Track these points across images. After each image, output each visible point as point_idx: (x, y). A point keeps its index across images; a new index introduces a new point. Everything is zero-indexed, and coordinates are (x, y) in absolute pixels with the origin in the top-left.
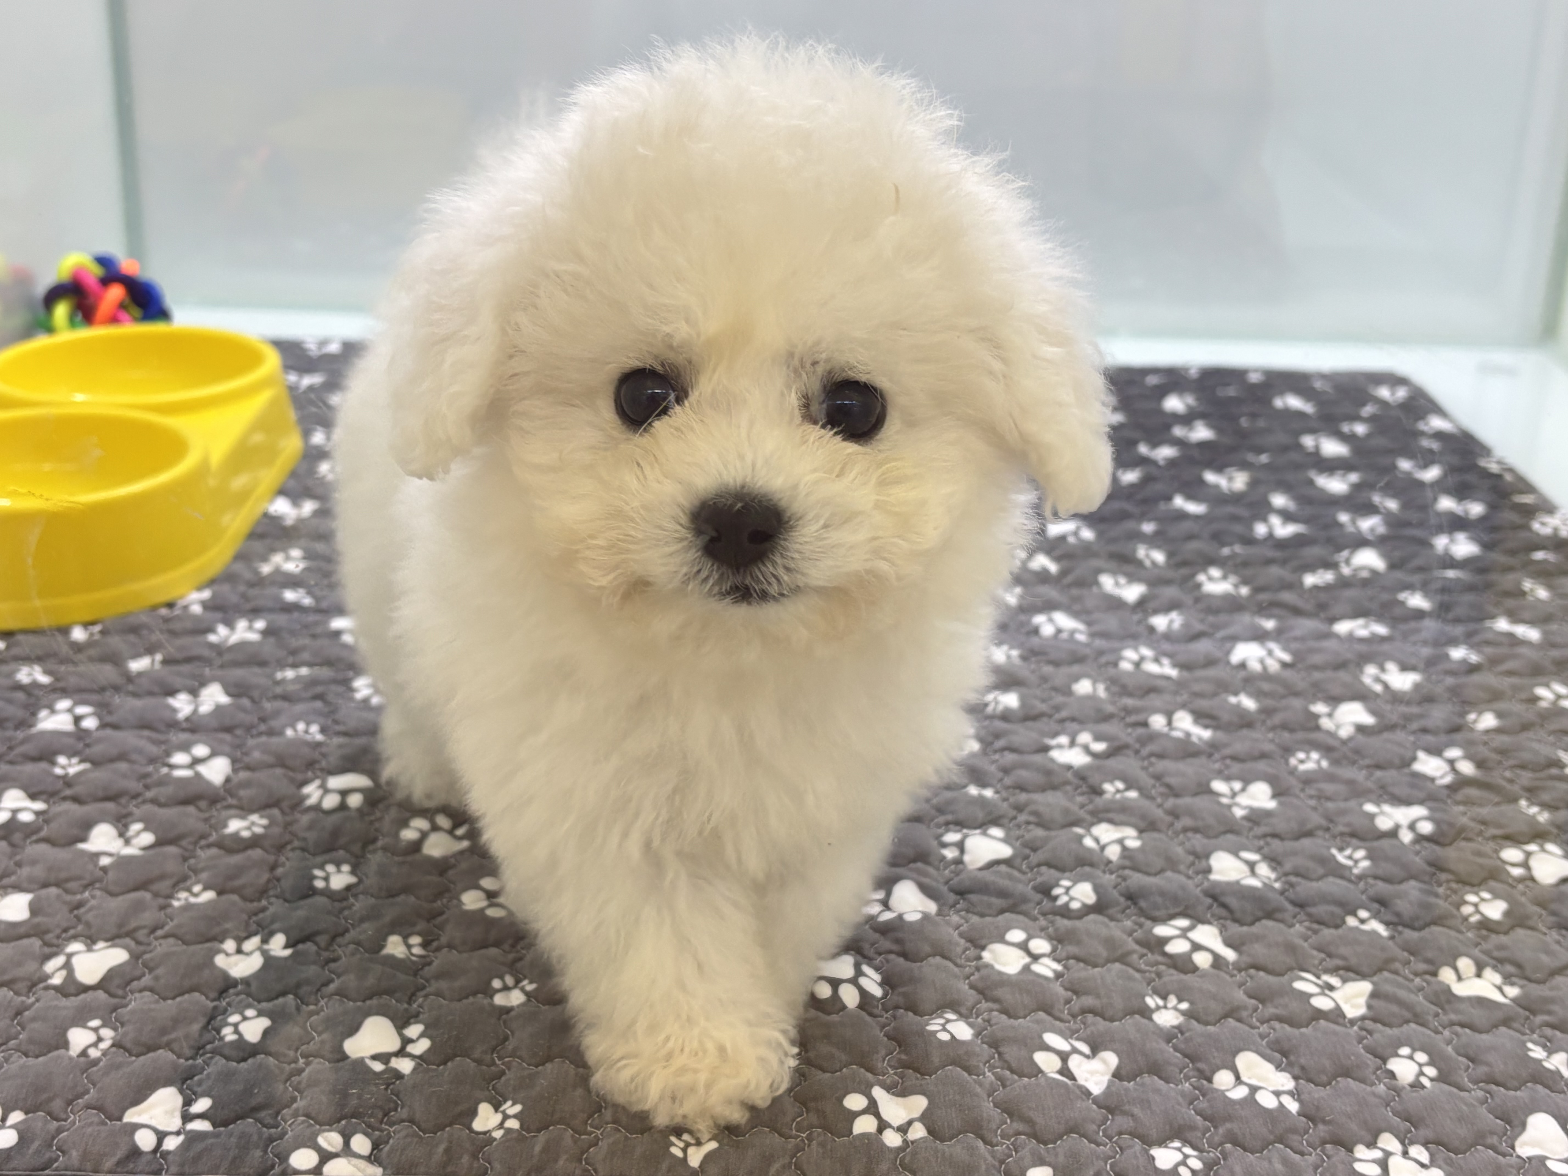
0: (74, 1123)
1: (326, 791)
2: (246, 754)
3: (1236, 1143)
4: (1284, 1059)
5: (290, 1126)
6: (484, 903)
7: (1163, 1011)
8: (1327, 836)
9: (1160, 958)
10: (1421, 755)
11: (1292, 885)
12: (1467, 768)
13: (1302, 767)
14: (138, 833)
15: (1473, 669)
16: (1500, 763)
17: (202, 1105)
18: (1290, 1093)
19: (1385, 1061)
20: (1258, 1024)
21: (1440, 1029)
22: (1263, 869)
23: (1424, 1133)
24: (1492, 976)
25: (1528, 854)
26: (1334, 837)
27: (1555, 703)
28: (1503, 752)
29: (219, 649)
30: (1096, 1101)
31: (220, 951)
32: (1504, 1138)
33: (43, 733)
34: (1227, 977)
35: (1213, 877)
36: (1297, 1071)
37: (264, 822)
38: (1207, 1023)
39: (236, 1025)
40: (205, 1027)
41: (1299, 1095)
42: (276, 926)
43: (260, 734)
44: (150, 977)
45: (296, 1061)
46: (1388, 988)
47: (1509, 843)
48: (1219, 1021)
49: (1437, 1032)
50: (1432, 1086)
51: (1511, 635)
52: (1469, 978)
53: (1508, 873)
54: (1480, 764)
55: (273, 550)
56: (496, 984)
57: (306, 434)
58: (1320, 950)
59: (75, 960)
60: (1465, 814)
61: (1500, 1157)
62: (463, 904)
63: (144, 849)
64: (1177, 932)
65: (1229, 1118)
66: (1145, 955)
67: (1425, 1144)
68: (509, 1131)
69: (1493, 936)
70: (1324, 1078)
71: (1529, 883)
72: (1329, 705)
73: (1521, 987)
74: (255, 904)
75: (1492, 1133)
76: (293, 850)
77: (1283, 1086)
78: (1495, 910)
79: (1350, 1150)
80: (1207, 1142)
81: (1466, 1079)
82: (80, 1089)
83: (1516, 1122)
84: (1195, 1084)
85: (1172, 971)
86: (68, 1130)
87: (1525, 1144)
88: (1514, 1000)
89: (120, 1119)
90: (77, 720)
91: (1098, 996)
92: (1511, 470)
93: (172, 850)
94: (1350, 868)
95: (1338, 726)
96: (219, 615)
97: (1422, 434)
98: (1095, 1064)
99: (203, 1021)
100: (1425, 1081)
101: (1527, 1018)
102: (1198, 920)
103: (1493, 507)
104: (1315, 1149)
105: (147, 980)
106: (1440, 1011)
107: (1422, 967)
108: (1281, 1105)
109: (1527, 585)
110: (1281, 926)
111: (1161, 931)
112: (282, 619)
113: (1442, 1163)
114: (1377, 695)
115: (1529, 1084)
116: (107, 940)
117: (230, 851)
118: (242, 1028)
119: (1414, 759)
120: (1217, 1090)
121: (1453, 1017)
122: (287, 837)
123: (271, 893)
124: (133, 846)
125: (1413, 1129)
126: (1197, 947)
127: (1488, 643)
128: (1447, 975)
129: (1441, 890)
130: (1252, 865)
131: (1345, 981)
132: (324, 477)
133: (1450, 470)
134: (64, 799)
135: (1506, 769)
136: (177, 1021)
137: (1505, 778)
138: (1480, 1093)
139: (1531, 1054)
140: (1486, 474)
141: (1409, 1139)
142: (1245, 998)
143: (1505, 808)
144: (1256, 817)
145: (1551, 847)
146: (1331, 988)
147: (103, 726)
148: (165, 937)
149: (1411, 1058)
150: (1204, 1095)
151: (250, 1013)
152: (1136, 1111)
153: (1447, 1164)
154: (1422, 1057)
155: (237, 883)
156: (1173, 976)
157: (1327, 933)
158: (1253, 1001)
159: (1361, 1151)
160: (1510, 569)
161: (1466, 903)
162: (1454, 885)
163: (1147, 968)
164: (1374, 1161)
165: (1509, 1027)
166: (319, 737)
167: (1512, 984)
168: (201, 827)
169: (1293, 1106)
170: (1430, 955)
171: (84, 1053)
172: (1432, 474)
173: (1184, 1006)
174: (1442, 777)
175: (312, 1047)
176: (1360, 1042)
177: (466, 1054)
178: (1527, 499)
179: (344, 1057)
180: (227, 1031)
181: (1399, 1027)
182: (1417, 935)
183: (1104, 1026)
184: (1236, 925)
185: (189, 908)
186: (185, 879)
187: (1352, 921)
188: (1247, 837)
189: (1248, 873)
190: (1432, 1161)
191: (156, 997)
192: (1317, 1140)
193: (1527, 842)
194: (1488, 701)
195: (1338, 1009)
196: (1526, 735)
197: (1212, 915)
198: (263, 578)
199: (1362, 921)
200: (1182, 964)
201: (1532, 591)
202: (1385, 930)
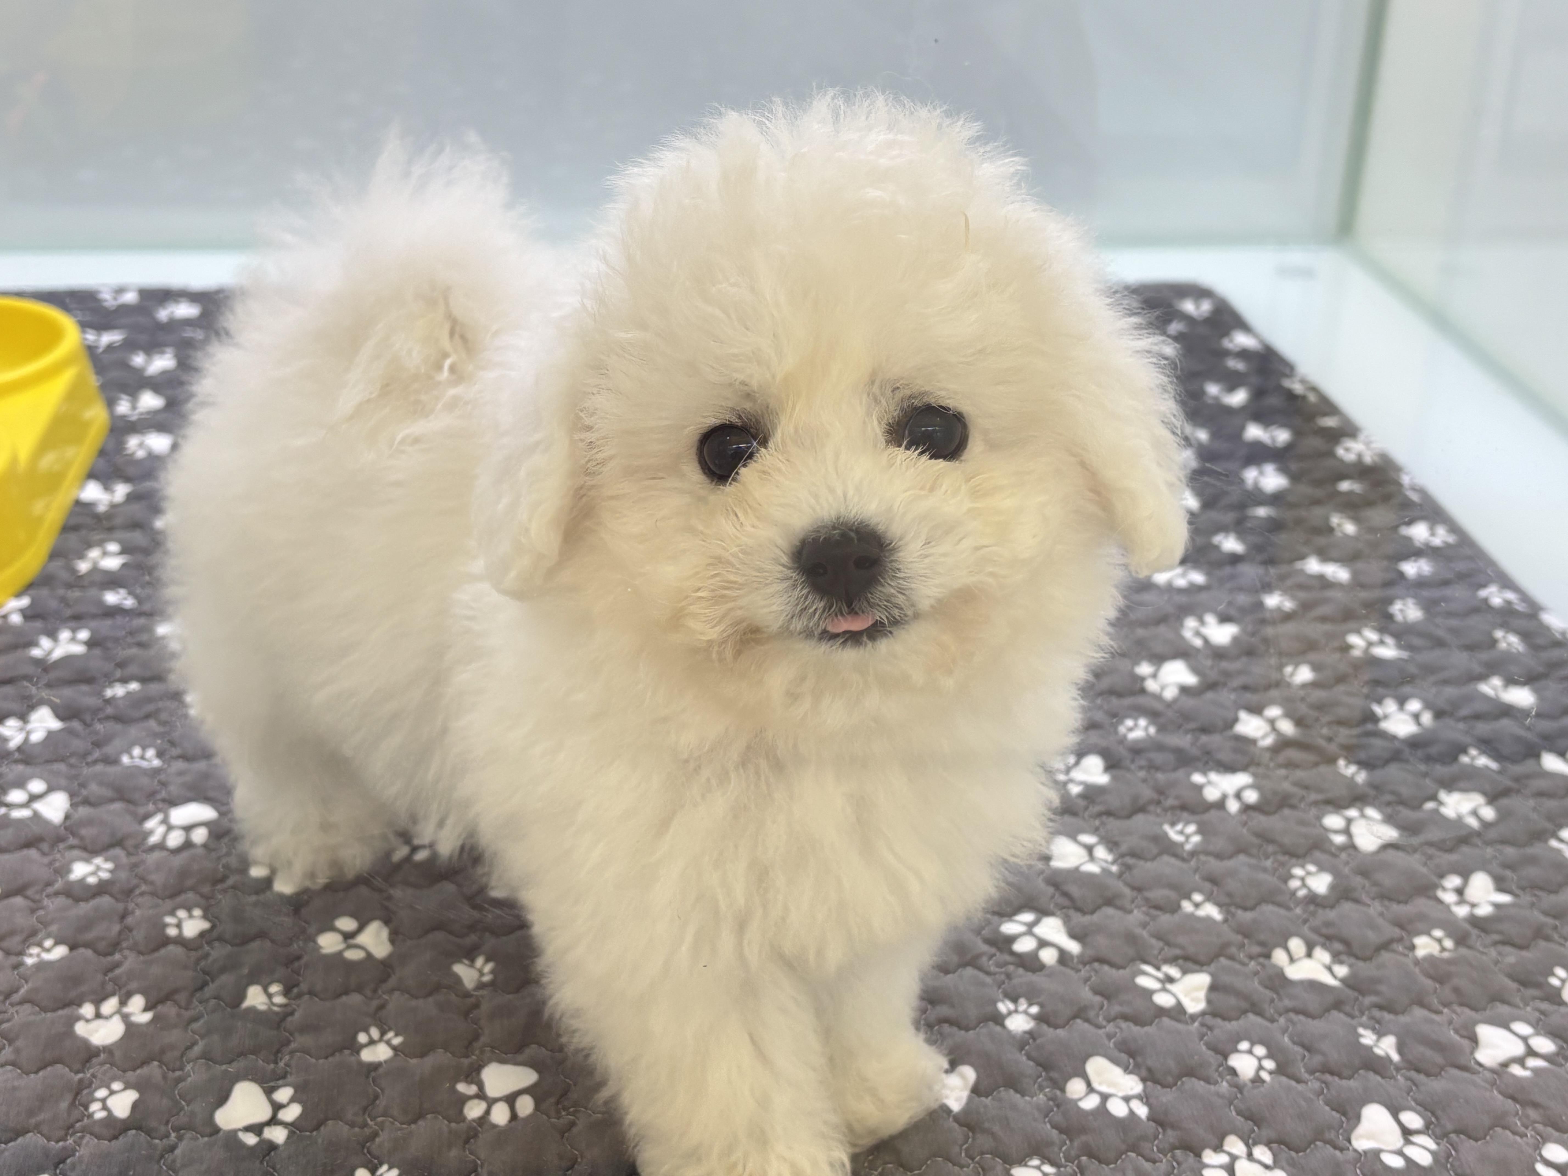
1: (170, 828)
2: (83, 785)
3: (1091, 1156)
4: (1131, 1061)
6: (341, 946)
7: (1014, 1016)
8: (1159, 811)
9: (1008, 958)
10: (1243, 715)
11: (1128, 867)
12: (1287, 727)
13: (1131, 736)
15: (1287, 617)
16: (1317, 719)
18: (1139, 1097)
19: (1226, 1057)
20: (1104, 1023)
21: (1276, 1016)
22: (1101, 852)
23: (1266, 1133)
24: (1322, 955)
25: (1349, 821)
26: (1165, 810)
27: (1366, 650)
28: (1320, 707)
29: (43, 664)
30: (957, 1118)
31: (79, 1018)
32: (1341, 1131)
34: (1073, 974)
35: (1055, 864)
36: (1144, 1073)
37: (109, 866)
38: (1056, 1027)
39: (104, 1101)
40: (73, 1104)
41: (1147, 1098)
42: (134, 985)
43: (95, 762)
44: (11, 1049)
45: (167, 1136)
46: (1226, 979)
47: (1330, 808)
48: (1067, 1023)
49: (1272, 1021)
50: (1272, 1079)
51: (1321, 578)
52: (1299, 959)
53: (1331, 841)
54: (1299, 722)
55: (89, 545)
56: (362, 1038)
57: (111, 403)
58: (1159, 937)
60: (1286, 777)
61: (1338, 1153)
62: (320, 947)
64: (1021, 929)
65: (1083, 1130)
66: (994, 955)
67: (1268, 1144)
69: (1320, 912)
70: (1170, 1079)
71: (1351, 851)
72: (1153, 665)
73: (1351, 966)
74: (109, 958)
75: (1330, 1128)
76: (142, 894)
77: (1132, 1089)
78: (1321, 883)
79: (1198, 1155)
80: (1065, 1158)
81: (1303, 1070)
83: (1351, 1114)
84: (1049, 1095)
85: (1021, 971)
87: (1361, 1137)
88: (1343, 980)
91: (952, 1006)
92: (1314, 389)
93: (18, 901)
94: (1181, 845)
95: (1163, 688)
96: (40, 625)
97: (1228, 353)
98: (954, 1080)
99: (69, 1098)
100: (1265, 1076)
101: (1357, 999)
102: (1043, 912)
103: (1298, 433)
104: (1165, 1156)
106: (1275, 996)
107: (1256, 949)
108: (1131, 1112)
109: (1335, 520)
110: (1122, 913)
111: (1009, 928)
112: (105, 626)
113: (1284, 1164)
114: (1197, 650)
115: (1361, 1072)
117: (77, 900)
118: (110, 1103)
119: (1236, 720)
120: (1070, 1101)
121: (1287, 1003)
122: (135, 881)
123: (124, 945)
125: (1256, 1128)
126: (1043, 943)
127: (1301, 587)
129: (1268, 863)
130: (1090, 849)
131: (1185, 972)
132: (133, 454)
133: (1258, 394)
135: (1324, 726)
136: (43, 1100)
137: (1322, 737)
138: (1316, 1085)
139: (1362, 1040)
140: (1291, 396)
141: (1254, 1140)
142: (1090, 995)
143: (1323, 769)
144: (1091, 793)
145: (1369, 811)
146: (1171, 981)
148: (21, 1003)
149: (1250, 1052)
150: (1058, 1106)
151: (116, 1086)
152: (996, 1128)
153: (1289, 1164)
154: (1260, 1050)
155: (90, 936)
156: (1022, 977)
157: (1165, 919)
158: (1098, 999)
159: (1208, 1157)
160: (1317, 502)
161: (1293, 876)
162: (1281, 858)
163: (997, 970)
164: (1221, 1167)
165: (1340, 1010)
166: (156, 763)
167: (1341, 962)
168: (45, 872)
169: (1142, 1111)
170: (1262, 937)
172: (1238, 398)
173: (1034, 1010)
175: (182, 1119)
176: (1201, 1039)
177: (338, 1117)
178: (1330, 422)
179: (217, 1130)
180: (95, 1107)
181: (1238, 1019)
182: (1248, 916)
183: (960, 1035)
184: (1079, 914)
185: (42, 966)
186: (33, 933)
187: (1187, 906)
188: (1084, 818)
189: (1086, 858)
190: (1275, 1161)
191: (19, 1071)
192: (1167, 1146)
193: (1347, 807)
194: (1303, 652)
195: (1179, 1005)
196: (1341, 688)
197: (1057, 905)
198: (81, 577)
199: (1197, 905)
200: (1030, 962)
201: (1339, 525)
202: (1221, 912)
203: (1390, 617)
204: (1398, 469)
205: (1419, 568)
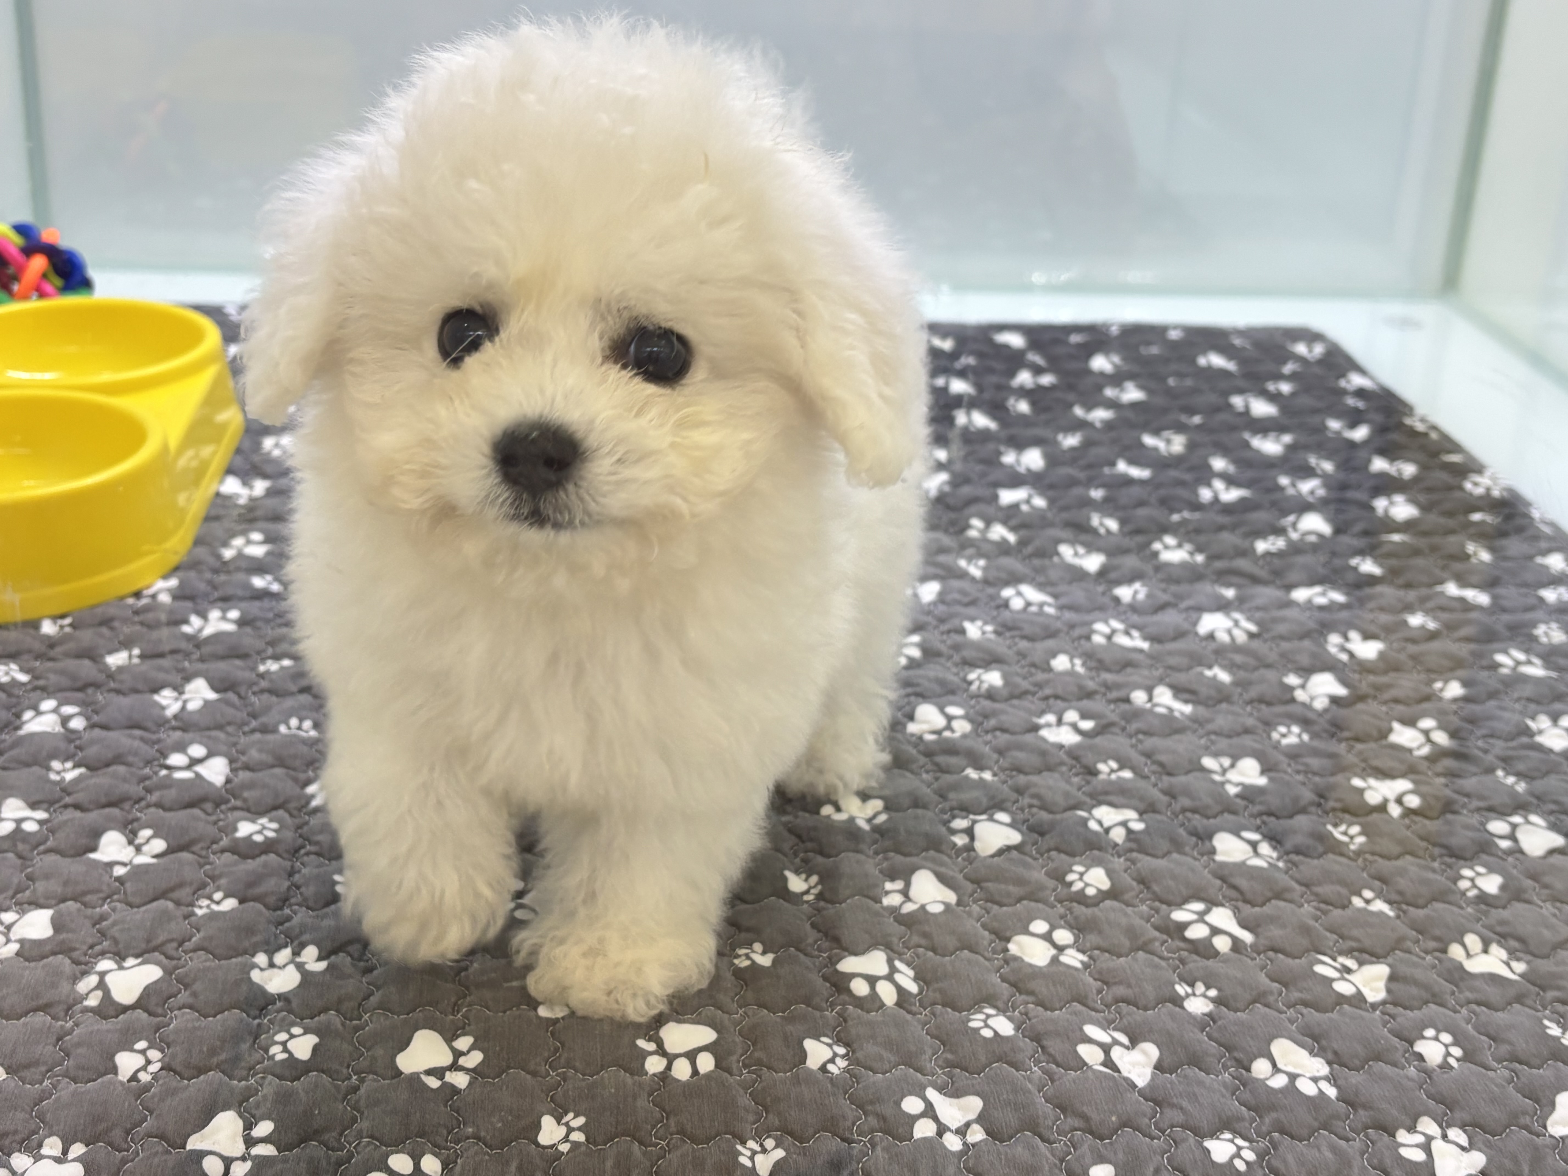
0: (138, 1154)
2: (242, 752)
3: (1282, 1132)
4: (1316, 1045)
5: (354, 1148)
7: (1192, 998)
8: (1321, 812)
9: (1180, 944)
10: (1396, 725)
11: (1295, 864)
12: (1441, 738)
13: (1285, 742)
14: (148, 841)
15: (1433, 636)
16: (1472, 732)
17: (264, 1128)
18: (1326, 1078)
19: (1411, 1045)
20: (1285, 1009)
21: (1458, 1007)
22: (1265, 848)
23: (1458, 1115)
24: (1498, 952)
25: (1514, 826)
26: (1326, 813)
27: (1514, 669)
28: (1473, 721)
29: (195, 640)
30: (1141, 1093)
31: (255, 966)
32: (1535, 1118)
33: (32, 735)
34: (1249, 961)
35: (1219, 858)
36: (1330, 1056)
37: (274, 826)
38: (1236, 1010)
39: (284, 1044)
40: (253, 1047)
41: (1335, 1080)
42: (306, 937)
43: (253, 731)
44: (187, 993)
45: (349, 1078)
46: (1404, 970)
47: (1493, 814)
48: (1248, 1007)
49: (1455, 1012)
50: (1459, 1066)
51: (1462, 600)
52: (1477, 954)
53: (1497, 846)
54: (1454, 734)
55: (233, 534)
58: (1332, 931)
59: (108, 979)
60: (1447, 785)
61: (1535, 1138)
63: (156, 856)
64: (1194, 917)
65: (1272, 1108)
66: (1167, 941)
67: (1462, 1127)
68: (576, 1145)
69: (1493, 911)
70: (1357, 1062)
71: (1518, 855)
72: (1301, 676)
73: (1528, 963)
74: (279, 912)
75: (1525, 1113)
76: (308, 854)
77: (1319, 1071)
78: (1491, 884)
79: (1393, 1135)
80: (1256, 1132)
81: (1490, 1058)
82: (137, 1117)
83: (1544, 1101)
84: (1235, 1074)
85: (1195, 957)
86: (132, 1160)
87: (1557, 1123)
88: (1522, 976)
89: (184, 1147)
90: (65, 720)
91: (1129, 986)
92: (1434, 428)
93: (185, 856)
94: (1346, 845)
95: (1312, 698)
96: (189, 604)
97: (1344, 392)
98: (1135, 1055)
99: (248, 1041)
100: (1452, 1062)
102: (1212, 903)
103: (1424, 467)
104: (1358, 1135)
105: (184, 997)
106: (1455, 989)
107: (1432, 944)
108: (1321, 1091)
109: (1471, 548)
110: (1293, 906)
111: (1179, 916)
112: (255, 608)
113: (1481, 1145)
114: (1345, 664)
115: (1550, 1062)
116: (137, 956)
117: (244, 857)
118: (290, 1045)
119: (1390, 730)
120: (1257, 1080)
121: (1469, 995)
122: (300, 841)
123: (293, 900)
124: (145, 854)
125: (1448, 1112)
126: (1216, 931)
127: (1442, 609)
128: (1456, 951)
129: (1436, 865)
130: (1254, 845)
131: (1362, 963)
132: (269, 453)
133: (1380, 430)
134: (66, 806)
135: (1479, 738)
136: (224, 1041)
137: (1479, 749)
138: (1506, 1073)
139: (1549, 1032)
140: (1413, 433)
141: (1446, 1122)
142: (1267, 981)
143: (1484, 779)
144: (1249, 794)
145: (1534, 818)
146: (1349, 971)
147: (92, 726)
148: (194, 950)
149: (1436, 1039)
150: (1245, 1085)
151: (296, 1030)
152: (1185, 1104)
153: (1486, 1146)
154: (1446, 1038)
155: (258, 891)
156: (1196, 963)
157: (1336, 913)
158: (1276, 985)
159: (1402, 1136)
160: (1452, 532)
161: (1462, 877)
162: (1448, 860)
163: (1170, 955)
164: (1417, 1146)
165: (1522, 1004)
166: (314, 733)
167: (1518, 959)
168: (212, 830)
169: (1331, 1092)
170: (1437, 932)
171: (134, 1078)
172: (1360, 433)
173: (1213, 993)
174: (1419, 748)
175: (363, 1063)
176: (1384, 1027)
177: (519, 1066)
178: (1455, 458)
179: (398, 1073)
180: (275, 1050)
181: (1420, 1008)
182: (1421, 913)
183: (1139, 1015)
184: (1249, 906)
185: (213, 916)
186: (204, 886)
187: (1357, 902)
188: (1244, 816)
189: (1252, 854)
190: (1470, 1143)
191: (197, 1014)
192: (1360, 1126)
193: (1510, 815)
194: (1452, 670)
195: (1359, 993)
196: (1492, 703)
197: (1224, 897)
198: (225, 563)
199: (1368, 902)
200: (1204, 949)
201: (1475, 554)
202: (1391, 910)
203: (1534, 639)
204: (1528, 504)
205: (1560, 594)
